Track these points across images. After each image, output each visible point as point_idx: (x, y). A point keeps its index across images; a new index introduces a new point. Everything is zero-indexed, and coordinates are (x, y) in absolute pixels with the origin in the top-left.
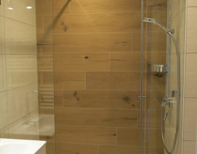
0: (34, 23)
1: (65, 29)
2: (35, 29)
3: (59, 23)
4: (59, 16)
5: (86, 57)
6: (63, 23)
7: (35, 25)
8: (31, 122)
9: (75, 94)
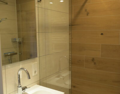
0: (68, 11)
1: (88, 14)
2: (68, 15)
3: (84, 10)
4: (83, 5)
5: (102, 34)
6: (86, 10)
7: (68, 13)
8: (61, 76)
9: (93, 60)
